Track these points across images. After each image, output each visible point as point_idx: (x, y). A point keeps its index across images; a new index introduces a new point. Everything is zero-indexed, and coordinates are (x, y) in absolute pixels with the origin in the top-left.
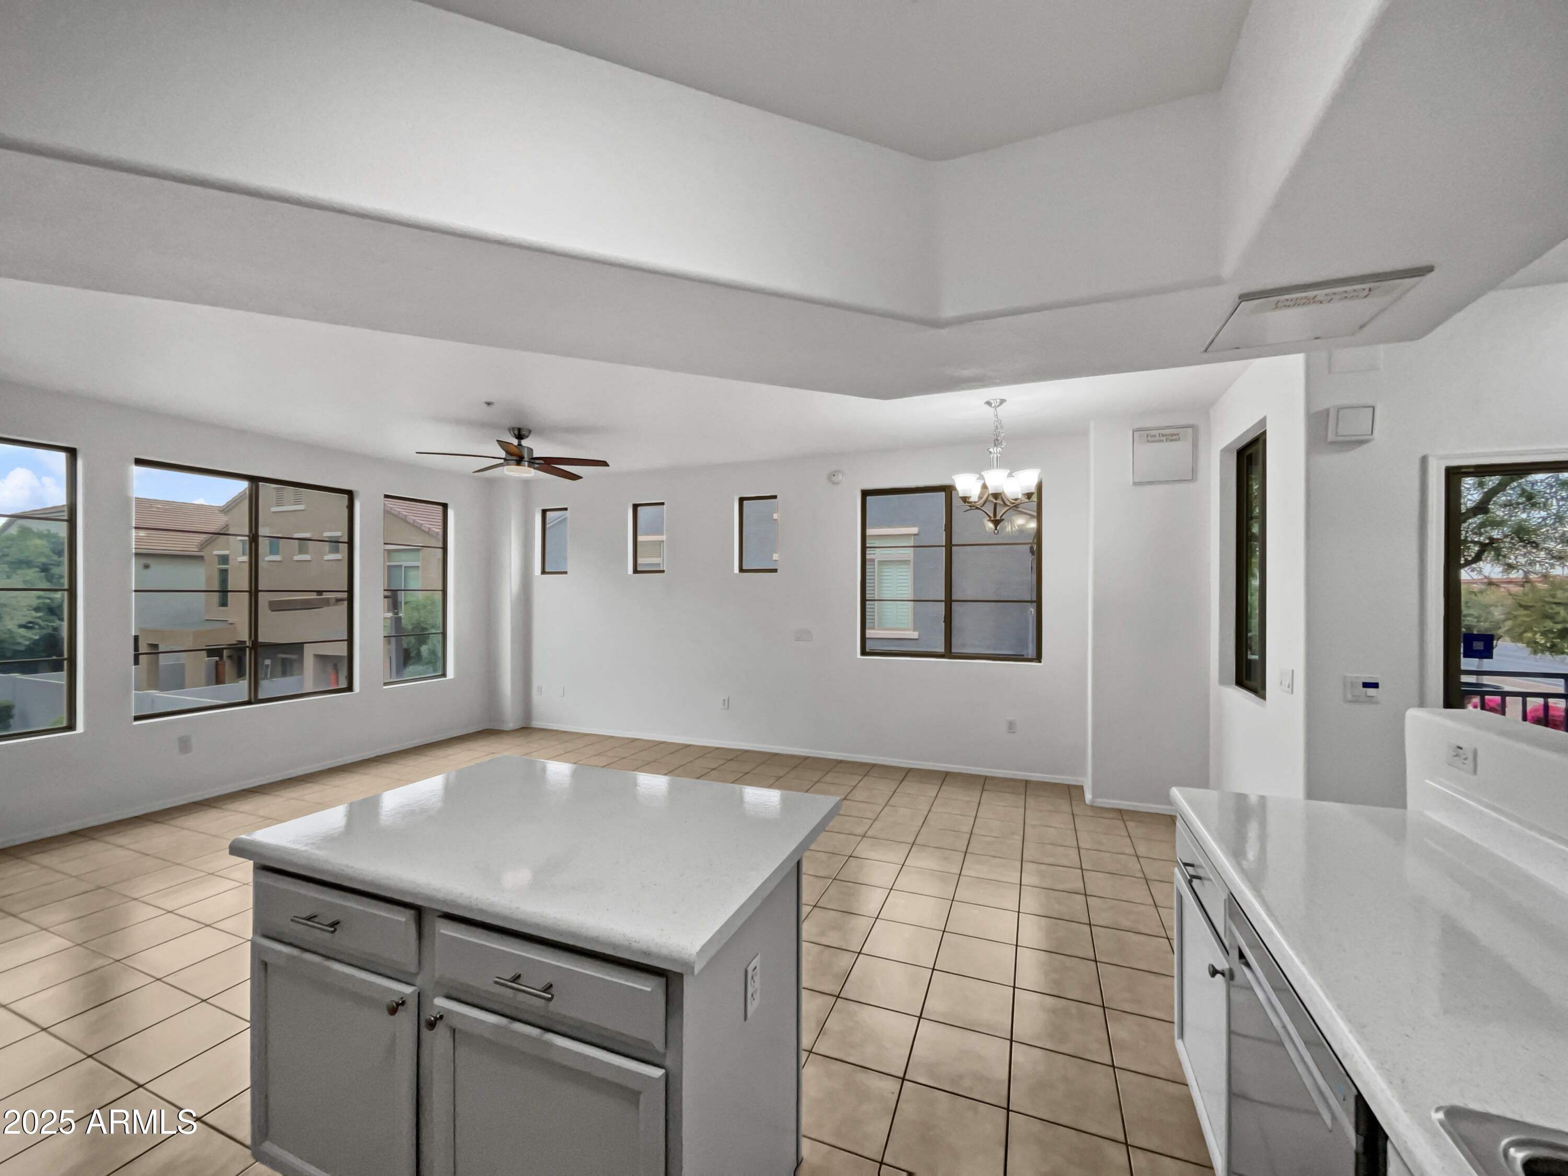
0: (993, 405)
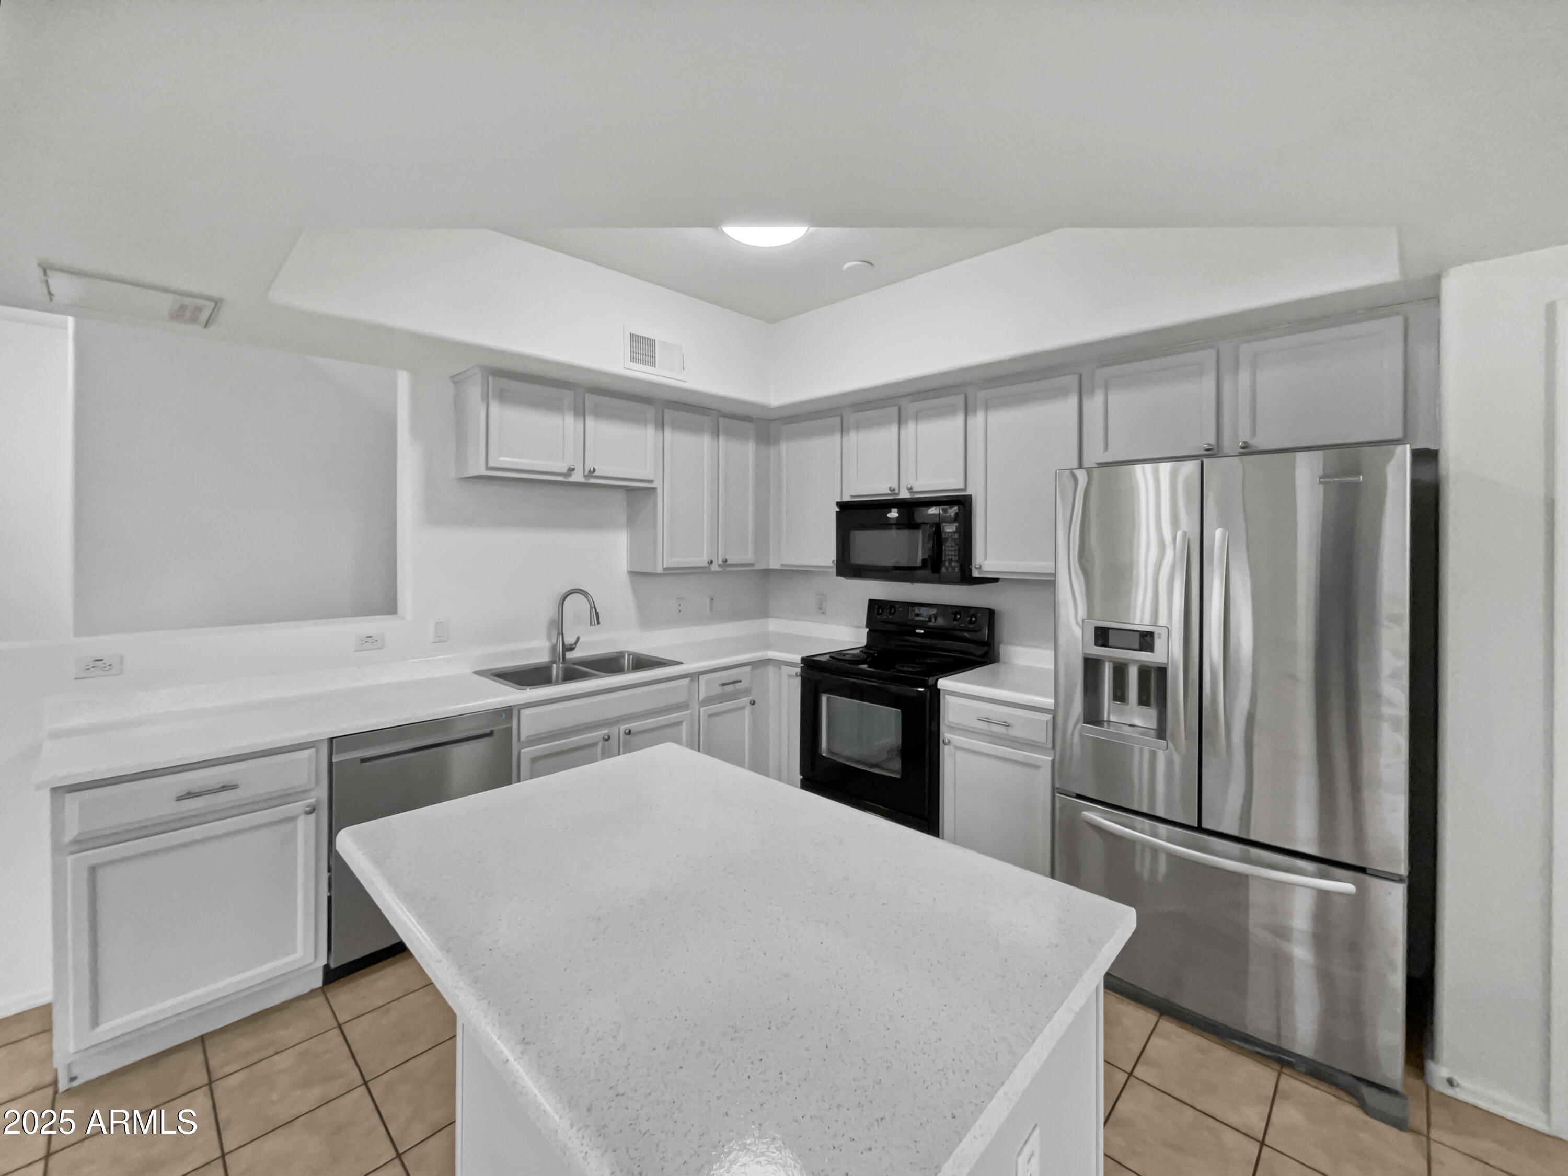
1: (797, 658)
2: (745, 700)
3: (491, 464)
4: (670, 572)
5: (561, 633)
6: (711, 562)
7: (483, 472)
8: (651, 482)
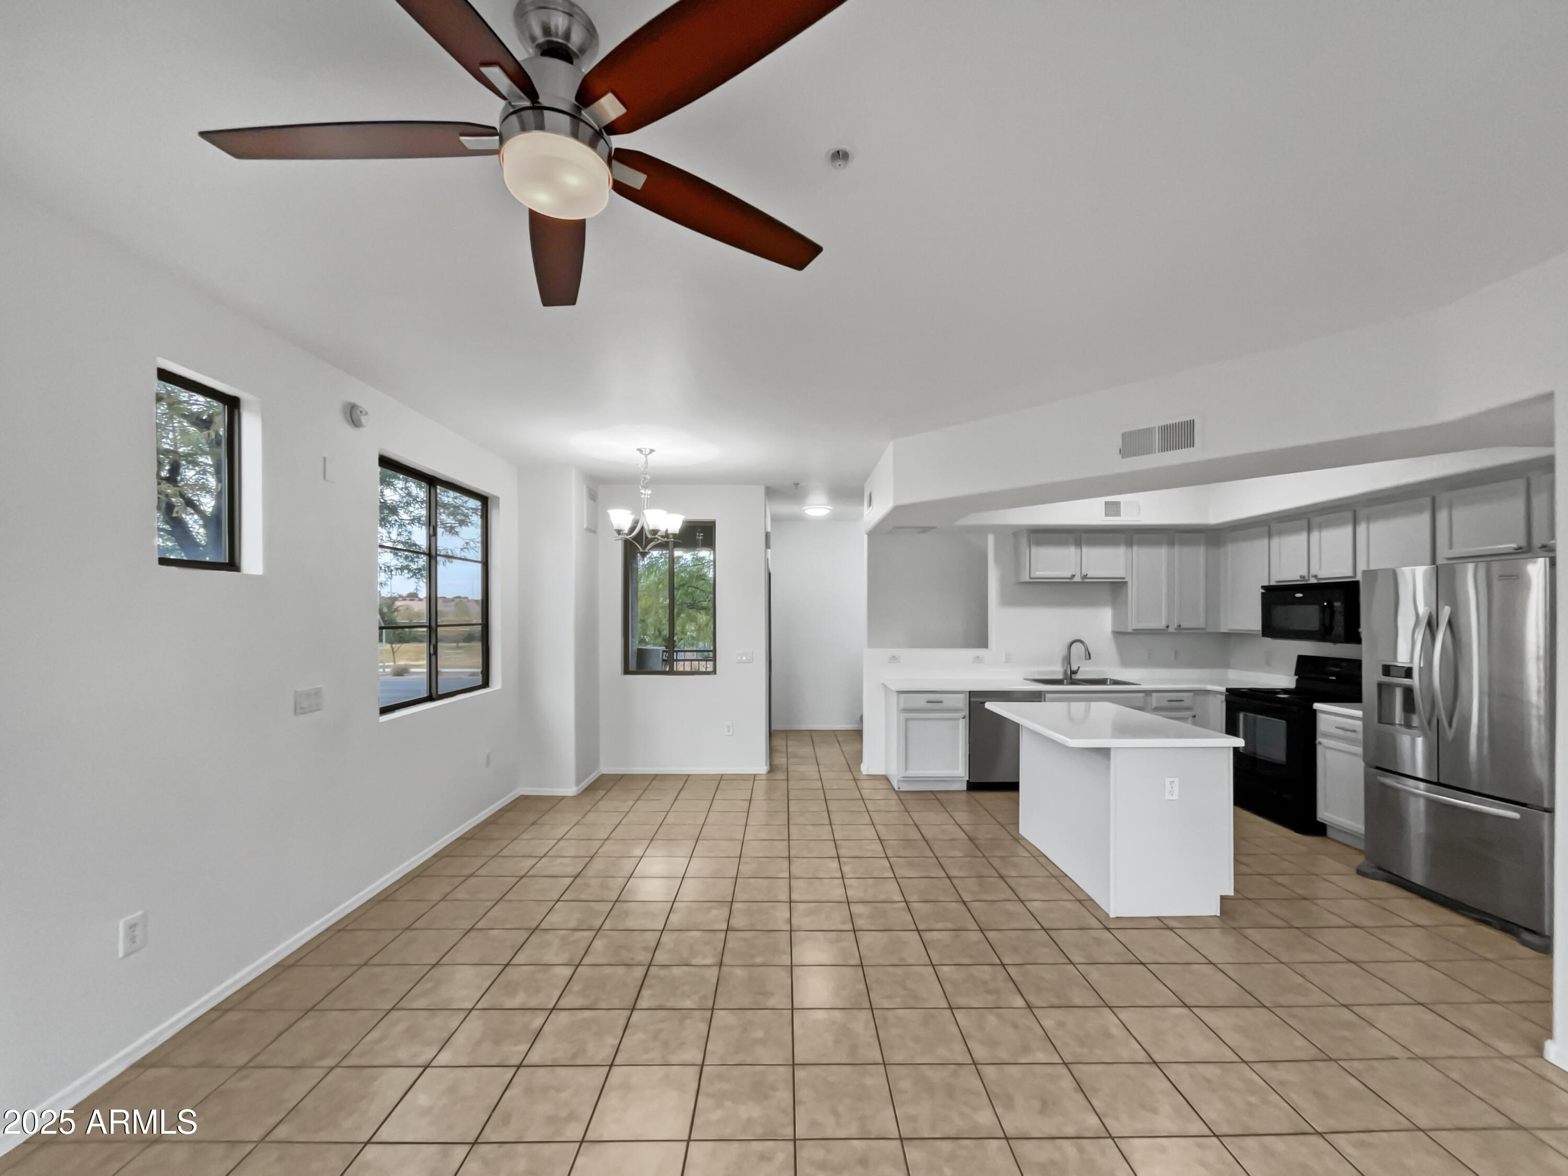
0: (644, 453)
1: (1223, 689)
2: (1191, 713)
3: (1032, 576)
4: (1137, 632)
5: (1069, 663)
6: (1168, 627)
7: (1028, 579)
8: (1124, 578)
